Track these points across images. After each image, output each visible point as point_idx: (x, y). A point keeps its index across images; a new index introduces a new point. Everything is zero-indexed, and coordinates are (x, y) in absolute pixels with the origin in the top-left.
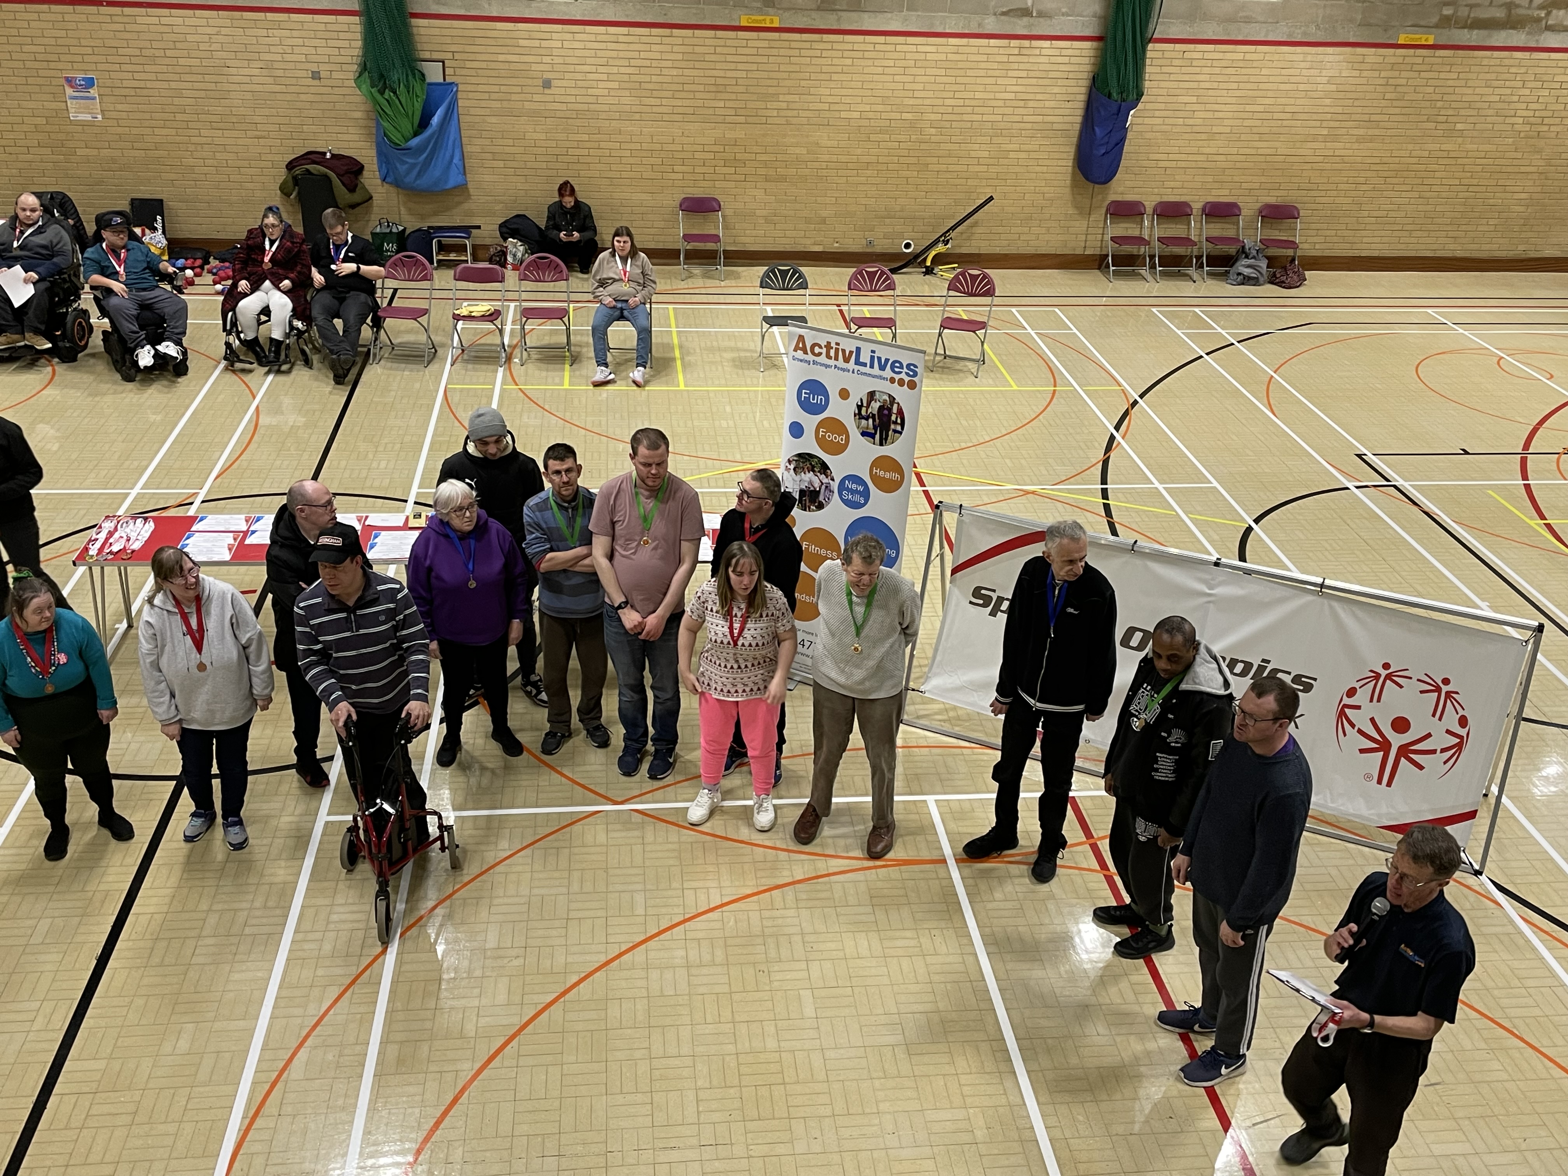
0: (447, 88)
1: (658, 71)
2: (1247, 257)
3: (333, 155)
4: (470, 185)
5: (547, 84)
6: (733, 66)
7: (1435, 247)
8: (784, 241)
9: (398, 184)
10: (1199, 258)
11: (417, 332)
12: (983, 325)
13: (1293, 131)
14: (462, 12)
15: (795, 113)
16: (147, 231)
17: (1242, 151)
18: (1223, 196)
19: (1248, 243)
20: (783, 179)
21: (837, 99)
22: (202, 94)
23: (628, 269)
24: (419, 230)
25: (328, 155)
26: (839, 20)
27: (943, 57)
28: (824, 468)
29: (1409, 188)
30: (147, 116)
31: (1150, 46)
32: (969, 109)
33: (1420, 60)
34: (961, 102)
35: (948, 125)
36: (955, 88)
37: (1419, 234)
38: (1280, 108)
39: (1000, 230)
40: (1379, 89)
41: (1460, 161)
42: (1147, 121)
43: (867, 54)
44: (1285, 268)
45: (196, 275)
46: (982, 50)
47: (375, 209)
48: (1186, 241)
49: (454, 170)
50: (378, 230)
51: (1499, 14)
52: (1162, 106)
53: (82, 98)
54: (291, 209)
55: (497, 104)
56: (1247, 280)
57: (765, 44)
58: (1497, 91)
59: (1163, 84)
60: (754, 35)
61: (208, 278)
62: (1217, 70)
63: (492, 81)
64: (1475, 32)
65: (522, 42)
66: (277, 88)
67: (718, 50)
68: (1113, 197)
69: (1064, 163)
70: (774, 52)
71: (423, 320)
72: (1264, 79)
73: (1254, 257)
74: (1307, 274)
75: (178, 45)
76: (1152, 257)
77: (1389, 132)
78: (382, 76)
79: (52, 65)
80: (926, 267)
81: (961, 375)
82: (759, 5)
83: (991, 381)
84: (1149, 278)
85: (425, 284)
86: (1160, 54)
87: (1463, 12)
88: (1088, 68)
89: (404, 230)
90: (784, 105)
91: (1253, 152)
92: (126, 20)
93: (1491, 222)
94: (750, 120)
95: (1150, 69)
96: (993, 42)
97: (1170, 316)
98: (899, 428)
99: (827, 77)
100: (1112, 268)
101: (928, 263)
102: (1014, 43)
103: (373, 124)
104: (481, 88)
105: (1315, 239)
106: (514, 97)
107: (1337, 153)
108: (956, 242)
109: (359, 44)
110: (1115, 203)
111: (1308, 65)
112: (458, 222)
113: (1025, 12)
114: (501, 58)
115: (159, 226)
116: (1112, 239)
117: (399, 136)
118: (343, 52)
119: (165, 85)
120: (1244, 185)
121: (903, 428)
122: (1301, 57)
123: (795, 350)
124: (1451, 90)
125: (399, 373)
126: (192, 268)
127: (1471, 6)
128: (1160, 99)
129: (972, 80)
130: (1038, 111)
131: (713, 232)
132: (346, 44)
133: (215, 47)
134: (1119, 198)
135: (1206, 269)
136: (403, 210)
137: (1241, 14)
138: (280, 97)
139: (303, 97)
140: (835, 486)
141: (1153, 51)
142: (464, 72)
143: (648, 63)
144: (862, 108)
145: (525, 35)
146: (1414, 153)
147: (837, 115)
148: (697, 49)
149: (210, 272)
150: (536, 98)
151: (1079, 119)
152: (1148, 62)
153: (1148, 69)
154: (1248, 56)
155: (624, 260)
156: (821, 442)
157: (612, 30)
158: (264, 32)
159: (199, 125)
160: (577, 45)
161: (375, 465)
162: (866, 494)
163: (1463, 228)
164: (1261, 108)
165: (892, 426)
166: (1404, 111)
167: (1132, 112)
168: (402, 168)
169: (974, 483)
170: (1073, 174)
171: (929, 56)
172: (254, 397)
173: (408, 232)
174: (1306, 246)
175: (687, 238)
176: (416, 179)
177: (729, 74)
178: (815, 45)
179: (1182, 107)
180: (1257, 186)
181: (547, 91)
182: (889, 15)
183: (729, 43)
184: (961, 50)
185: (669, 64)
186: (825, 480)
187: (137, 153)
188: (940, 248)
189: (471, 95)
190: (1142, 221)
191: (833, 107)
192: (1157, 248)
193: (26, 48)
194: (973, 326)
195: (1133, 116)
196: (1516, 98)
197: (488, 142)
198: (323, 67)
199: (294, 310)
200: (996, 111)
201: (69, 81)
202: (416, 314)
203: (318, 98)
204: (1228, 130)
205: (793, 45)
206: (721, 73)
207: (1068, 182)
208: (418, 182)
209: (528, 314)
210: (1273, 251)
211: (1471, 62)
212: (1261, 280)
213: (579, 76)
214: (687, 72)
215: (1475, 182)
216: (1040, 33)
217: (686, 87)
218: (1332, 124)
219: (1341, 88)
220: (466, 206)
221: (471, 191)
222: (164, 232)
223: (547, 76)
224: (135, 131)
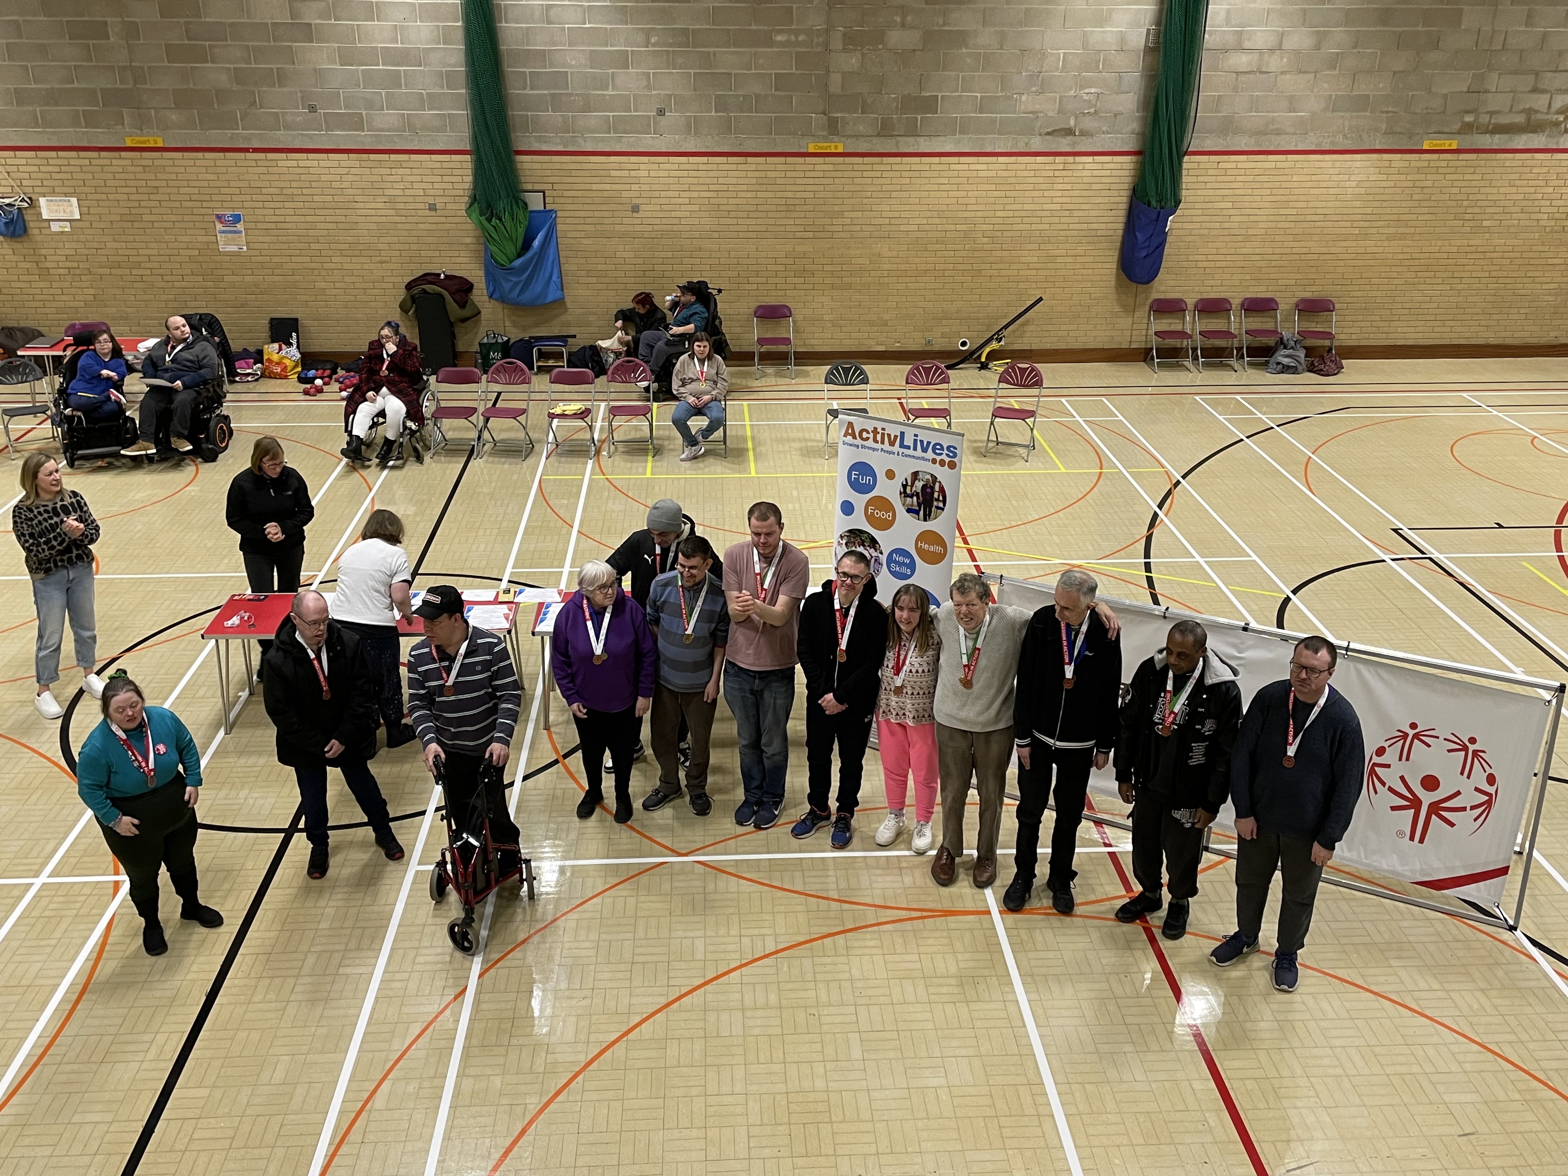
0: (547, 216)
1: (734, 194)
2: (1285, 348)
3: (446, 276)
4: (568, 299)
5: (635, 209)
6: (802, 188)
7: (1467, 335)
8: (851, 342)
9: (502, 300)
10: (1239, 349)
11: (518, 430)
12: (1032, 414)
13: (1325, 231)
14: (560, 148)
15: (858, 228)
16: (284, 346)
17: (1277, 251)
18: (1260, 292)
19: (1286, 335)
20: (849, 286)
21: (897, 214)
22: (334, 226)
23: (705, 369)
24: (522, 340)
25: (442, 276)
26: (897, 144)
27: (993, 174)
28: (874, 543)
29: (1440, 280)
30: (286, 246)
31: (1186, 158)
32: (1019, 220)
33: (1444, 164)
34: (1011, 214)
35: (999, 234)
36: (1005, 201)
37: (1452, 323)
38: (1313, 211)
39: (1050, 327)
40: (1407, 191)
41: (1489, 255)
42: (1186, 226)
43: (923, 174)
44: (1322, 357)
45: (325, 384)
46: (1029, 167)
47: (483, 323)
48: (1228, 334)
49: (552, 286)
50: (485, 341)
51: (1520, 119)
52: (1199, 212)
53: (231, 232)
54: (408, 323)
55: (592, 228)
56: (1286, 369)
57: (830, 167)
58: (1520, 190)
59: (1199, 192)
60: (820, 160)
61: (335, 386)
62: (1251, 178)
63: (586, 207)
64: (1497, 136)
65: (613, 173)
66: (398, 219)
67: (789, 174)
68: (1155, 296)
69: (1108, 266)
70: (839, 174)
71: (522, 418)
72: (1296, 185)
73: (1292, 348)
74: (1344, 361)
75: (314, 184)
76: (1194, 350)
77: (1418, 230)
78: (489, 206)
79: (205, 204)
80: (982, 363)
81: (1013, 459)
82: (825, 133)
83: (1040, 465)
84: (1192, 368)
85: (524, 387)
86: (1195, 166)
87: (1484, 119)
88: (1128, 180)
89: (508, 340)
90: (848, 221)
91: (1288, 251)
92: (268, 163)
93: (1522, 311)
94: (817, 235)
95: (1186, 179)
96: (1039, 159)
97: (1214, 404)
98: (941, 505)
99: (886, 195)
100: (1156, 360)
101: (983, 359)
102: (1059, 159)
103: (482, 248)
104: (577, 214)
105: (1352, 330)
106: (606, 221)
107: (1369, 250)
108: (1008, 340)
109: (470, 179)
110: (1158, 301)
111: (1337, 171)
112: (556, 332)
113: (1070, 132)
114: (594, 187)
115: (294, 341)
116: (1156, 333)
117: (505, 258)
118: (456, 186)
119: (302, 219)
120: (1280, 282)
121: (944, 505)
122: (1330, 164)
123: (845, 436)
124: (1476, 190)
125: (499, 466)
126: (322, 378)
127: (1491, 113)
128: (1197, 206)
129: (1021, 194)
130: (1082, 220)
131: (785, 335)
132: (459, 179)
133: (344, 185)
134: (1162, 296)
135: (1246, 359)
136: (508, 323)
137: (1271, 127)
138: (400, 226)
139: (421, 226)
140: (883, 559)
141: (1188, 162)
142: (562, 200)
143: (725, 188)
144: (918, 221)
145: (617, 166)
146: (1443, 249)
147: (896, 228)
148: (769, 174)
149: (337, 380)
150: (625, 221)
151: (1121, 226)
152: (1184, 172)
153: (1184, 179)
154: (1279, 165)
155: (701, 362)
156: (870, 518)
157: (692, 159)
158: (388, 171)
159: (331, 253)
160: (661, 174)
161: (474, 548)
162: (912, 566)
163: (1496, 317)
164: (1294, 212)
165: (935, 503)
166: (1432, 210)
167: (1170, 218)
168: (507, 286)
169: (1022, 558)
170: (1118, 275)
171: (981, 174)
172: (370, 490)
173: (512, 342)
174: (1342, 337)
175: (761, 341)
176: (519, 295)
177: (798, 195)
178: (875, 167)
179: (1218, 212)
180: (1293, 282)
181: (635, 215)
182: (943, 139)
183: (798, 167)
184: (1010, 167)
185: (745, 188)
186: (874, 554)
187: (277, 278)
188: (994, 345)
189: (568, 221)
190: (1184, 317)
191: (893, 221)
192: (1199, 341)
193: (182, 191)
194: (1023, 414)
195: (1172, 222)
196: (1540, 196)
197: (583, 261)
198: (438, 200)
199: (408, 412)
200: (1044, 220)
201: (219, 218)
202: (515, 414)
203: (434, 227)
204: (1263, 232)
205: (856, 167)
206: (790, 195)
207: (1113, 283)
208: (521, 298)
209: (614, 411)
210: (1311, 342)
211: (1495, 163)
212: (1300, 368)
213: (663, 201)
214: (759, 194)
215: (1505, 274)
216: (1083, 149)
217: (760, 208)
218: (1363, 224)
219: (1369, 191)
220: (564, 318)
221: (569, 305)
222: (298, 347)
223: (635, 201)
224: (275, 259)
